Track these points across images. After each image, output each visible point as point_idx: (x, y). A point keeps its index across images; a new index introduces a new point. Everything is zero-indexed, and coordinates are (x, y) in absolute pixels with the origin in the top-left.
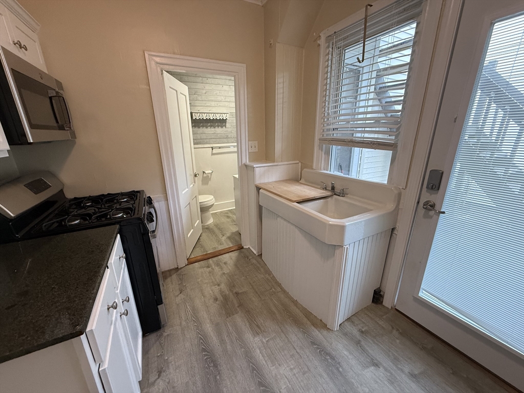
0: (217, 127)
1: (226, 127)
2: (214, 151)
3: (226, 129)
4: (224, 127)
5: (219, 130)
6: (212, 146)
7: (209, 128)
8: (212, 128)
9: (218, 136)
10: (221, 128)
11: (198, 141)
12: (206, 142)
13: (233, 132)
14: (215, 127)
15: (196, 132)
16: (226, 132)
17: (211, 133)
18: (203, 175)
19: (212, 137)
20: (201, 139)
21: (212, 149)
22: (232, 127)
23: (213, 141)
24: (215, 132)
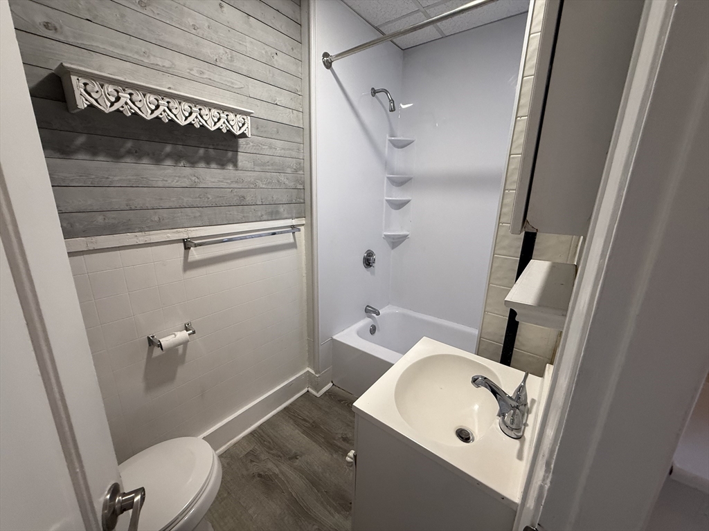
0: (203, 165)
1: (235, 164)
2: (196, 254)
3: (239, 173)
4: (230, 167)
5: (211, 176)
6: (185, 236)
7: (169, 162)
8: (182, 164)
9: (209, 196)
10: (219, 171)
11: (114, 218)
12: (157, 219)
13: (261, 186)
14: (193, 163)
15: (103, 178)
16: (236, 182)
17: (179, 184)
18: (150, 352)
19: (185, 199)
20: (133, 207)
21: (187, 248)
22: (257, 168)
23: (187, 215)
24: (197, 180)
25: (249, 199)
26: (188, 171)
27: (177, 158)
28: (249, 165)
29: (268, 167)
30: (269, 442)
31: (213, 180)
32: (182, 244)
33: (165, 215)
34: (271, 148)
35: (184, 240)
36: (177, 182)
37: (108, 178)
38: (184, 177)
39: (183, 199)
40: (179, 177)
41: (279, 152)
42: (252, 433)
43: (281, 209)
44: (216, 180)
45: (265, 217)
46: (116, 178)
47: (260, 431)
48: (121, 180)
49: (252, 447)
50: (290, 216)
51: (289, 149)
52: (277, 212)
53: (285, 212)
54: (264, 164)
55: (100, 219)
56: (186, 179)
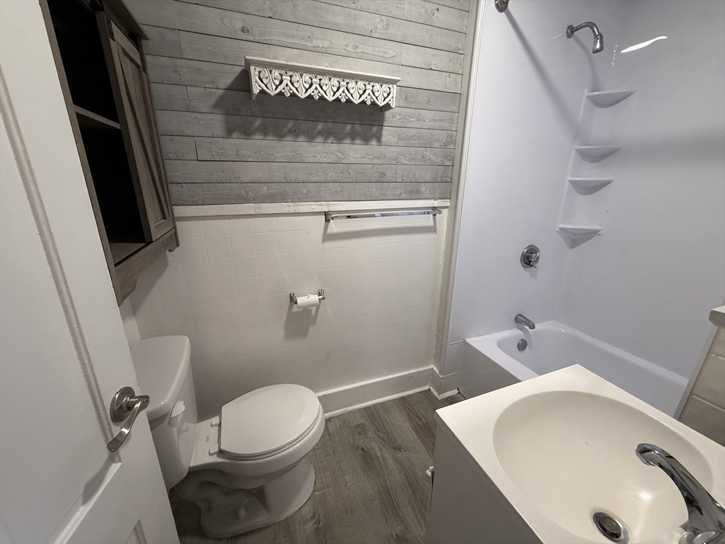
0: (348, 141)
1: (379, 140)
2: (335, 227)
3: (382, 149)
4: (374, 142)
5: (355, 151)
6: (326, 209)
7: (319, 139)
8: (330, 141)
9: (351, 172)
10: (363, 147)
11: (275, 189)
12: (305, 192)
13: (404, 162)
14: (340, 140)
15: (270, 154)
16: (378, 158)
17: (325, 160)
18: (291, 307)
19: (330, 175)
20: (289, 181)
21: (327, 221)
22: (401, 143)
23: (330, 190)
24: (341, 156)
25: (389, 176)
26: (335, 147)
27: (326, 135)
28: (393, 140)
29: (413, 142)
30: (379, 424)
31: (356, 156)
32: (324, 216)
33: (312, 189)
34: (419, 120)
35: (325, 212)
36: (325, 158)
37: (273, 155)
38: (331, 153)
39: (327, 174)
40: (327, 153)
41: (427, 124)
42: (366, 409)
43: (423, 188)
44: (359, 156)
45: (404, 196)
46: (279, 155)
47: (374, 410)
48: (281, 156)
49: (363, 421)
50: (432, 196)
51: (440, 120)
52: (418, 191)
53: (428, 192)
54: (410, 138)
55: (265, 189)
56: (332, 156)
